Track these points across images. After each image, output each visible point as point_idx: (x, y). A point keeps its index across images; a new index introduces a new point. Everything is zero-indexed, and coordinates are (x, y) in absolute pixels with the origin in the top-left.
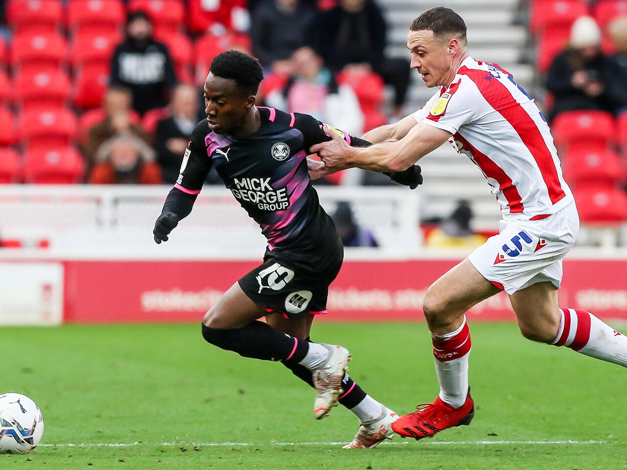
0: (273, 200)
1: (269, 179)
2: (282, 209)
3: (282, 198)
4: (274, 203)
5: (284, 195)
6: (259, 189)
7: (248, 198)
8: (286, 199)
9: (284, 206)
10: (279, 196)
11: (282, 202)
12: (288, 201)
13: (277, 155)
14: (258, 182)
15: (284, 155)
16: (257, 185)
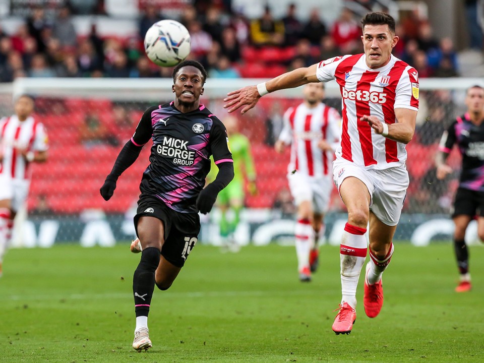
0: (185, 157)
1: (187, 142)
2: (188, 165)
3: (191, 157)
4: (185, 160)
5: (193, 156)
6: (179, 147)
7: (167, 153)
8: (193, 159)
9: (190, 163)
10: (190, 156)
11: (190, 160)
12: (193, 161)
13: (195, 129)
14: (180, 142)
15: (200, 131)
16: (178, 144)
